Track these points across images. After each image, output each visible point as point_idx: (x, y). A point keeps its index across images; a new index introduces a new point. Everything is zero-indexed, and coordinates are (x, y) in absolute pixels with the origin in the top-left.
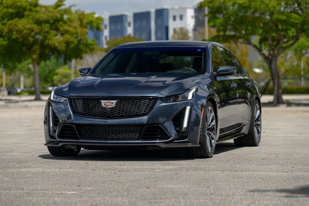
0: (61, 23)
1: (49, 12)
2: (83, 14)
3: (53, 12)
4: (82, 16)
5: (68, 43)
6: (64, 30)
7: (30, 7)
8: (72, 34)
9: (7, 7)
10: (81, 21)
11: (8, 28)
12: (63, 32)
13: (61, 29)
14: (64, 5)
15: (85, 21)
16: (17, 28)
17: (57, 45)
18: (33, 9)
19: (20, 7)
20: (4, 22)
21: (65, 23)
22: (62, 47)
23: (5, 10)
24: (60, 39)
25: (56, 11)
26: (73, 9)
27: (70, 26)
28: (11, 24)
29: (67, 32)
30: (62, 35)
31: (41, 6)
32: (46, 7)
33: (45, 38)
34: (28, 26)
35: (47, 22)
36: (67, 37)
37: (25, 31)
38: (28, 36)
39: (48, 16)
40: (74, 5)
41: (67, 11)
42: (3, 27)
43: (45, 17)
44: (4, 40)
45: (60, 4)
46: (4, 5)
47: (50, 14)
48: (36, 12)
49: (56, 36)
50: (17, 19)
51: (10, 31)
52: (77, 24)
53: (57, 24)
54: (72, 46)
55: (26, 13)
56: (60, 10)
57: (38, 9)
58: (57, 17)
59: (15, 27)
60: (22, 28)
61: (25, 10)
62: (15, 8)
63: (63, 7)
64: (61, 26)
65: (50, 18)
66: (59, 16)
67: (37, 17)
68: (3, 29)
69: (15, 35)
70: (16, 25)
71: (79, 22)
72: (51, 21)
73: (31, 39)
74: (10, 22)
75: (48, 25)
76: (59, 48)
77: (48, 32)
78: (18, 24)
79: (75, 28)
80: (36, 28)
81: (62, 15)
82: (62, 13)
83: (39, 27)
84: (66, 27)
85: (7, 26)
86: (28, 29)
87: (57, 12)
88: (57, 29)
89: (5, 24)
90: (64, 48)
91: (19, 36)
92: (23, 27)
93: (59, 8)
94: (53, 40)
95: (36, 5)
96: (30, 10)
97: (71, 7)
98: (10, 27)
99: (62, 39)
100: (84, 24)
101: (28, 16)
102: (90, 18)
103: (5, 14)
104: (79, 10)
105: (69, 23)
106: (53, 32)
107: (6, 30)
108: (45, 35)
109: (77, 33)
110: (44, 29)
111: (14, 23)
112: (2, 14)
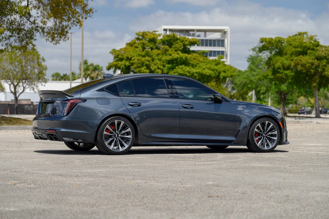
7: (313, 47)
9: (295, 47)
16: (301, 63)
18: (315, 48)
19: (305, 47)
20: (292, 58)
23: (293, 50)
28: (297, 59)
31: (322, 46)
33: (324, 70)
34: (310, 61)
35: (325, 58)
37: (308, 65)
38: (310, 69)
39: (325, 54)
42: (291, 62)
44: (292, 72)
47: (327, 52)
48: (317, 50)
50: (301, 56)
51: (296, 65)
55: (309, 51)
57: (318, 48)
59: (300, 61)
60: (305, 62)
61: (309, 49)
62: (301, 48)
65: (327, 55)
67: (317, 55)
68: (291, 64)
69: (299, 68)
70: (300, 60)
73: (313, 71)
74: (296, 58)
75: (325, 61)
78: (302, 60)
80: (316, 62)
83: (319, 62)
85: (294, 61)
86: (310, 63)
89: (292, 60)
91: (303, 69)
92: (306, 61)
95: (318, 45)
96: (313, 49)
98: (296, 62)
101: (311, 53)
103: (292, 52)
107: (293, 64)
108: (323, 67)
110: (322, 63)
111: (299, 59)
112: (290, 53)
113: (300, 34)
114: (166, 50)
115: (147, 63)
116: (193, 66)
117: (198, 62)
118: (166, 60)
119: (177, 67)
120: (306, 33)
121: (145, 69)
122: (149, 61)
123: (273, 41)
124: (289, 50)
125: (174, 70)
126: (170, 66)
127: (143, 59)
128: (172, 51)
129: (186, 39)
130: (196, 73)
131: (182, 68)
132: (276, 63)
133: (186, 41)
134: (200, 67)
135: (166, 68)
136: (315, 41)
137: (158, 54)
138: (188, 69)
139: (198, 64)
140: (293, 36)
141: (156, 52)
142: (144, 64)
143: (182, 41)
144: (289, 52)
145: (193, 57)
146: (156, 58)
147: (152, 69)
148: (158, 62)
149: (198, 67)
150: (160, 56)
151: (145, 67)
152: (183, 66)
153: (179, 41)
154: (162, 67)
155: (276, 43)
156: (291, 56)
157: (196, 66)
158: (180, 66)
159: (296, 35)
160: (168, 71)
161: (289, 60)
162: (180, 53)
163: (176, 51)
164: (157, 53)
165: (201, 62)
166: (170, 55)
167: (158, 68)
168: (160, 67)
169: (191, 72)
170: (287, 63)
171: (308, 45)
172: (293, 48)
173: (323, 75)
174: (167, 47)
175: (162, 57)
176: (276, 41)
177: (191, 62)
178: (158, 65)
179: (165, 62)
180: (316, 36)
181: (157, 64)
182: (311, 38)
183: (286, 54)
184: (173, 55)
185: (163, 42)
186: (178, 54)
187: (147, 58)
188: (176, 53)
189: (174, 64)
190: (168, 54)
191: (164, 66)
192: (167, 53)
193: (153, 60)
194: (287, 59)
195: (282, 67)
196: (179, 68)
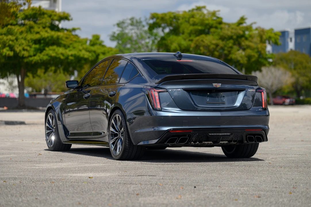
0: (243, 39)
1: (232, 29)
2: (263, 31)
3: (236, 29)
4: (262, 33)
5: (249, 57)
6: (246, 45)
7: (216, 24)
8: (253, 49)
9: (194, 24)
10: (261, 37)
11: (195, 43)
12: (245, 47)
13: (243, 44)
14: (245, 23)
15: (264, 37)
16: (203, 44)
17: (239, 59)
18: (219, 26)
19: (207, 25)
20: (191, 38)
21: (246, 39)
22: (244, 61)
23: (191, 28)
24: (242, 53)
25: (238, 28)
26: (254, 27)
27: (251, 42)
28: (197, 41)
29: (248, 47)
30: (244, 50)
31: (226, 24)
32: (229, 25)
33: (230, 52)
34: (214, 42)
35: (231, 38)
36: (249, 52)
37: (212, 46)
40: (255, 23)
41: (249, 28)
42: (190, 43)
43: (229, 33)
45: (242, 22)
46: (191, 22)
47: (233, 31)
48: (221, 29)
49: (238, 50)
50: (203, 36)
51: (197, 46)
52: (257, 40)
53: (239, 40)
54: (253, 59)
55: (212, 30)
56: (242, 28)
57: (222, 26)
58: (239, 34)
60: (209, 44)
61: (211, 27)
62: (202, 25)
63: (244, 25)
64: (243, 41)
65: (233, 34)
66: (241, 33)
67: (221, 34)
68: (190, 45)
69: (202, 50)
70: (202, 41)
71: (259, 39)
72: (235, 37)
74: (197, 38)
75: (232, 41)
76: (242, 62)
77: (231, 47)
78: (204, 40)
79: (256, 43)
80: (221, 43)
81: (244, 32)
82: (244, 30)
83: (224, 42)
84: (247, 43)
85: (194, 42)
86: (214, 44)
87: (240, 29)
88: (239, 45)
89: (192, 40)
90: (245, 62)
91: (206, 51)
92: (210, 42)
93: (241, 26)
94: (235, 55)
95: (220, 23)
96: (216, 28)
97: (252, 24)
98: (198, 43)
99: (243, 53)
100: (263, 40)
101: (214, 32)
102: (269, 34)
103: (191, 31)
104: (260, 27)
105: (250, 39)
106: (236, 47)
107: (193, 45)
108: (229, 49)
109: (258, 48)
110: (228, 44)
111: (200, 39)
112: (189, 31)
113: (199, 9)
114: (31, 27)
115: (11, 42)
116: (66, 47)
117: (71, 42)
118: (31, 39)
119: (47, 49)
120: (204, 7)
121: (8, 50)
122: (13, 41)
123: (167, 17)
124: (187, 28)
125: (44, 51)
126: (37, 46)
127: (5, 38)
128: (39, 28)
129: (54, 13)
130: (72, 55)
131: (54, 50)
132: (171, 43)
133: (55, 15)
134: (74, 48)
135: (33, 49)
136: (218, 18)
137: (21, 33)
138: (61, 50)
139: (71, 44)
140: (189, 11)
141: (18, 30)
142: (7, 45)
143: (50, 16)
144: (187, 31)
145: (65, 36)
146: (20, 37)
147: (16, 52)
148: (23, 41)
149: (71, 48)
150: (24, 35)
151: (8, 48)
152: (55, 47)
153: (46, 16)
154: (28, 48)
155: (171, 19)
156: (190, 36)
157: (69, 47)
158: (51, 47)
159: (193, 10)
160: (35, 53)
161: (187, 40)
162: (49, 30)
163: (44, 28)
164: (20, 30)
165: (76, 42)
166: (38, 33)
167: (24, 50)
168: (26, 48)
169: (66, 55)
170: (185, 43)
171: (211, 22)
172: (191, 25)
173: (229, 58)
174: (32, 23)
175: (26, 36)
176: (170, 17)
177: (63, 42)
178: (23, 46)
179: (30, 41)
180: (219, 11)
181: (23, 44)
182: (214, 14)
183: (183, 33)
184: (41, 33)
185: (26, 18)
186: (46, 31)
187: (10, 37)
188: (44, 30)
189: (42, 45)
190: (34, 31)
191: (30, 47)
192: (32, 30)
193: (17, 39)
194: (185, 39)
195: (178, 48)
196: (50, 50)
